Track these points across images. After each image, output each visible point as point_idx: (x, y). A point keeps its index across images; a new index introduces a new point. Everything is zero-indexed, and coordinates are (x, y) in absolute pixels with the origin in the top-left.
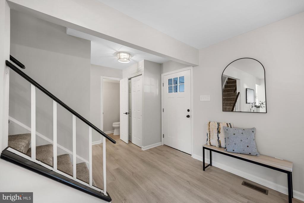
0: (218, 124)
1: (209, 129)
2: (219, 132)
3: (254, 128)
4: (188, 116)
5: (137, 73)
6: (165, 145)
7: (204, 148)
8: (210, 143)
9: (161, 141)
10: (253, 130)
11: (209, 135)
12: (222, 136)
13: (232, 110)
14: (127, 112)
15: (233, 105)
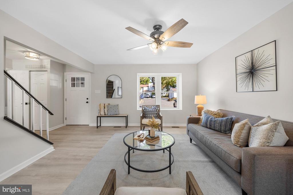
0: (104, 104)
1: (100, 107)
2: (105, 108)
3: (118, 104)
4: (87, 102)
5: (40, 68)
6: (67, 125)
7: (97, 117)
8: (100, 114)
9: (64, 123)
10: (118, 105)
11: (100, 110)
12: (106, 109)
13: (111, 98)
14: (28, 102)
15: (111, 96)
